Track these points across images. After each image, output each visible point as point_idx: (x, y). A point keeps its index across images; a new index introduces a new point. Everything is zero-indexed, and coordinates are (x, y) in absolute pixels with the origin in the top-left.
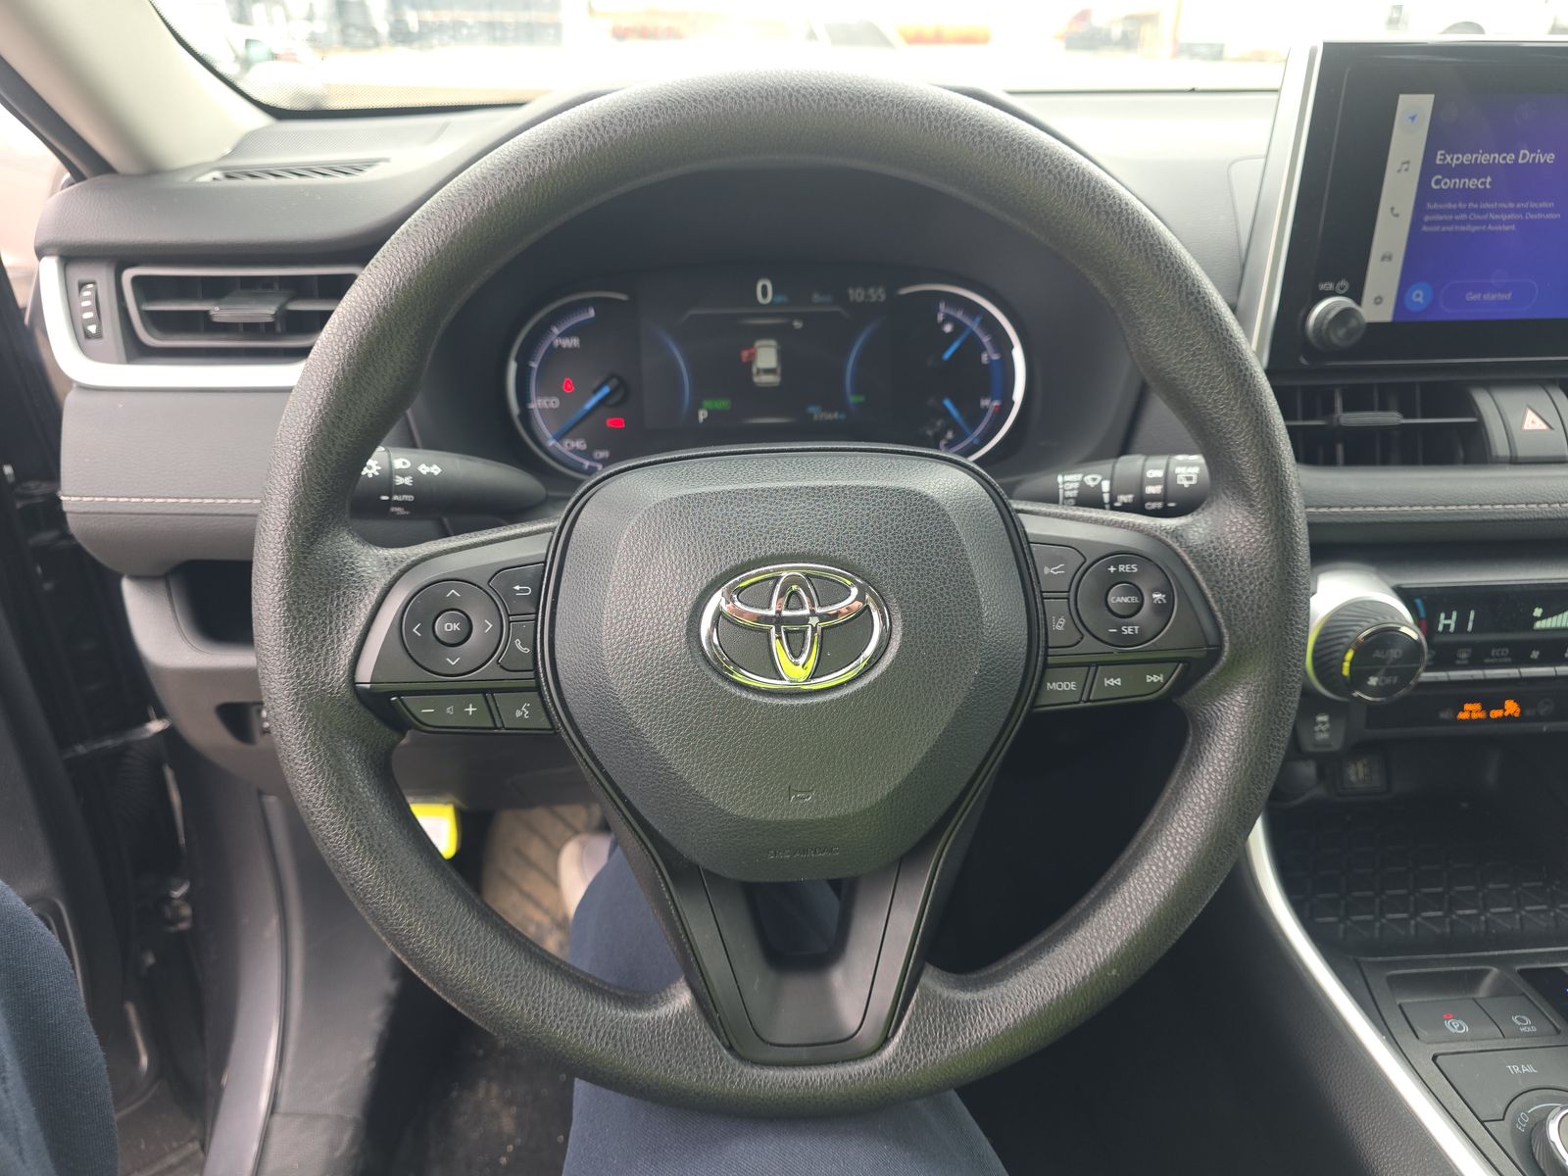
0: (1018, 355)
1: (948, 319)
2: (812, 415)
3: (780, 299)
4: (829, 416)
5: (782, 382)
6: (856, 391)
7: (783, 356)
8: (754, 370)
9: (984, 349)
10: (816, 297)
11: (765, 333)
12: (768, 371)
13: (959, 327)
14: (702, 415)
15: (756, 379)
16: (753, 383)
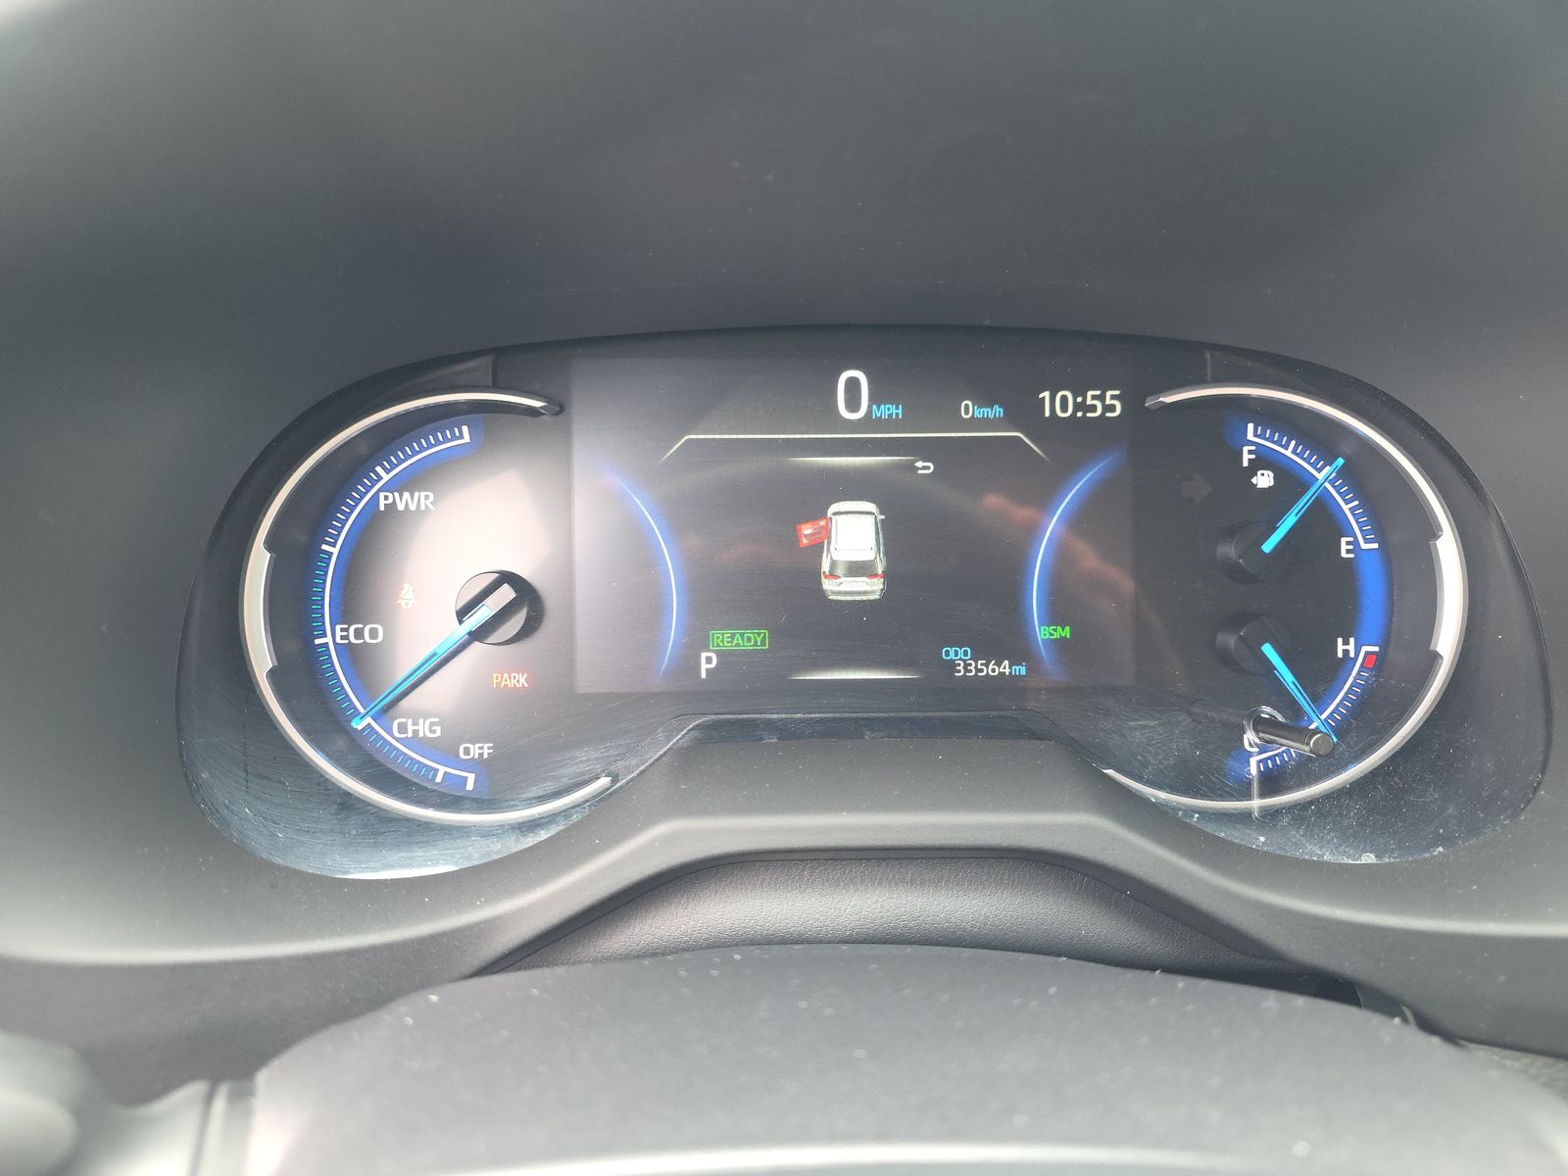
0: (1448, 550)
1: (1263, 461)
2: (952, 665)
3: (889, 410)
4: (992, 669)
5: (887, 593)
6: (1054, 617)
7: (891, 534)
8: (826, 567)
9: (1342, 529)
10: (969, 409)
11: (852, 486)
12: (858, 569)
13: (1291, 483)
14: (707, 662)
15: (828, 585)
16: (822, 593)
